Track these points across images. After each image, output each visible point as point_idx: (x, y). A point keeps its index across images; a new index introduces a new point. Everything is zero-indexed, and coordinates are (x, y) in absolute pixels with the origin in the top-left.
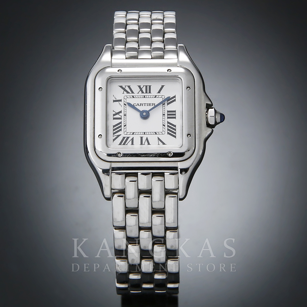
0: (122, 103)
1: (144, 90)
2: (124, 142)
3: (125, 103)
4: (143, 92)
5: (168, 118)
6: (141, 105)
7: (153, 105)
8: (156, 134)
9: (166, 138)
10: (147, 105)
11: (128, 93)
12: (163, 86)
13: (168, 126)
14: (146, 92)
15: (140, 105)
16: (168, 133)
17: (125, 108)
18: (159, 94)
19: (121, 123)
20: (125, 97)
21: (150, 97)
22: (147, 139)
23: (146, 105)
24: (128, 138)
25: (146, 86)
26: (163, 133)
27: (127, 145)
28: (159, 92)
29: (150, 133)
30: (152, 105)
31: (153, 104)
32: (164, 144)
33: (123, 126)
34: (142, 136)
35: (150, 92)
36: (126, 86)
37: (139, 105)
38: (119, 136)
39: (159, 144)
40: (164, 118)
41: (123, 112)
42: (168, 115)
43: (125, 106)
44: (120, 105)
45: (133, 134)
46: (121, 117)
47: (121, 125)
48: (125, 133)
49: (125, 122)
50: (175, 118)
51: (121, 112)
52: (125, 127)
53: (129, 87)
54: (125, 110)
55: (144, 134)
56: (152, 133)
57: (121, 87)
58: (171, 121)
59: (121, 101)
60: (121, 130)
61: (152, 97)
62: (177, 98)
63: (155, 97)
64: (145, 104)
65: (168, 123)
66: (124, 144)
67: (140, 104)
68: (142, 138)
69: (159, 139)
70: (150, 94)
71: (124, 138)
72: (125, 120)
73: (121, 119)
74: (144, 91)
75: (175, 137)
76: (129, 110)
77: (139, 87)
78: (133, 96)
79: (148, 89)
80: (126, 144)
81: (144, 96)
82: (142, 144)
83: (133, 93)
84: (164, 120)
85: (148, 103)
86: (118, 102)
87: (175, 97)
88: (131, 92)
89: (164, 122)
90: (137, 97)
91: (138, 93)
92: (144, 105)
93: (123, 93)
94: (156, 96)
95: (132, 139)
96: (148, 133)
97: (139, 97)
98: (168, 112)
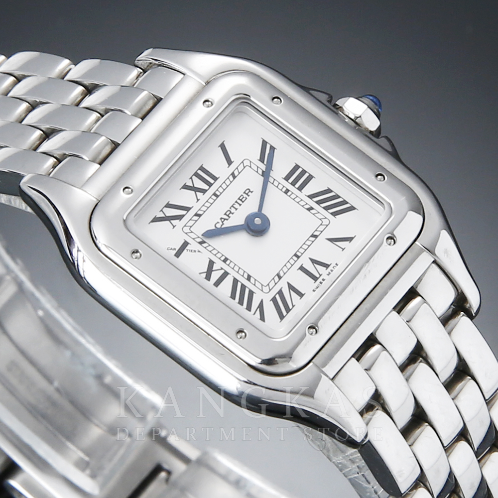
0: (193, 245)
1: (199, 184)
2: (282, 307)
3: (199, 240)
4: (204, 191)
5: (300, 189)
6: (228, 214)
7: (247, 194)
8: (316, 237)
9: (341, 225)
10: (240, 205)
11: (180, 217)
12: (223, 147)
13: (319, 203)
14: (210, 185)
15: (227, 217)
16: (335, 214)
17: (210, 248)
18: (233, 166)
19: (235, 281)
20: (187, 230)
21: (224, 186)
22: (314, 261)
23: (237, 206)
24: (280, 293)
25: (196, 174)
26: (326, 222)
27: (293, 306)
28: (230, 162)
29: (305, 247)
30: (245, 195)
31: (245, 193)
32: (350, 239)
33: (246, 283)
34: (298, 265)
35: (215, 179)
36: (162, 210)
37: (225, 219)
38: (261, 306)
39: (343, 249)
40: (293, 196)
41: (214, 259)
42: (293, 184)
43: (205, 245)
44: (195, 251)
45: (280, 278)
46: (223, 271)
47: (242, 285)
48: (266, 289)
49: (241, 272)
50: (310, 177)
51: (211, 263)
52: (252, 280)
53: (169, 206)
54: (215, 252)
55: (298, 257)
56: (309, 243)
57: (156, 220)
58: (311, 189)
59: (186, 244)
60: (251, 293)
61: (228, 182)
62: (271, 141)
63: (234, 177)
64: (232, 206)
65: (311, 197)
66: (288, 310)
67: (225, 214)
68: (302, 268)
69: (332, 240)
70: (218, 183)
71: (274, 300)
72: (236, 268)
73: (226, 274)
74: (205, 187)
75: (352, 208)
76: (221, 244)
77: (185, 187)
78: (196, 215)
79: (205, 176)
80: (291, 307)
81: (215, 194)
82: (315, 279)
83: (188, 209)
84: (298, 200)
85: (236, 199)
86: (185, 250)
87: (264, 143)
88: (183, 212)
89: (302, 203)
90: (204, 209)
91: (198, 200)
92: (233, 210)
93: (174, 227)
94: (233, 174)
95: (291, 287)
96: (302, 251)
97: (208, 205)
98: (287, 178)
